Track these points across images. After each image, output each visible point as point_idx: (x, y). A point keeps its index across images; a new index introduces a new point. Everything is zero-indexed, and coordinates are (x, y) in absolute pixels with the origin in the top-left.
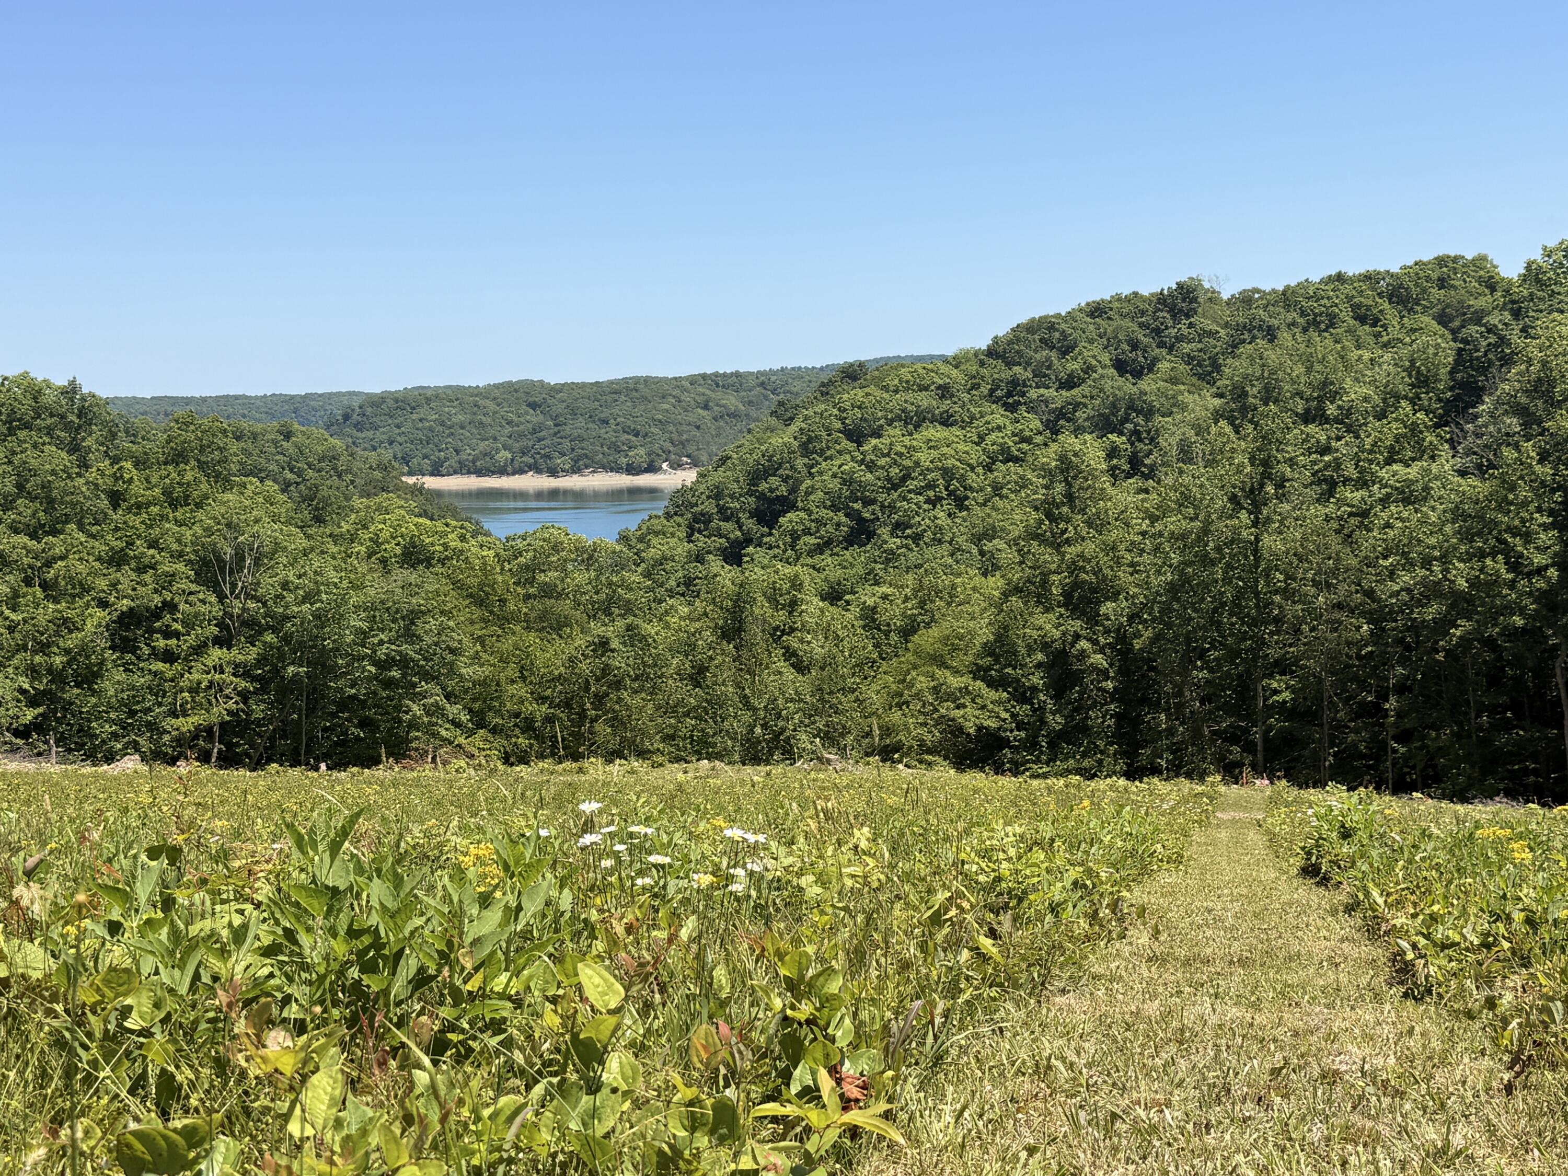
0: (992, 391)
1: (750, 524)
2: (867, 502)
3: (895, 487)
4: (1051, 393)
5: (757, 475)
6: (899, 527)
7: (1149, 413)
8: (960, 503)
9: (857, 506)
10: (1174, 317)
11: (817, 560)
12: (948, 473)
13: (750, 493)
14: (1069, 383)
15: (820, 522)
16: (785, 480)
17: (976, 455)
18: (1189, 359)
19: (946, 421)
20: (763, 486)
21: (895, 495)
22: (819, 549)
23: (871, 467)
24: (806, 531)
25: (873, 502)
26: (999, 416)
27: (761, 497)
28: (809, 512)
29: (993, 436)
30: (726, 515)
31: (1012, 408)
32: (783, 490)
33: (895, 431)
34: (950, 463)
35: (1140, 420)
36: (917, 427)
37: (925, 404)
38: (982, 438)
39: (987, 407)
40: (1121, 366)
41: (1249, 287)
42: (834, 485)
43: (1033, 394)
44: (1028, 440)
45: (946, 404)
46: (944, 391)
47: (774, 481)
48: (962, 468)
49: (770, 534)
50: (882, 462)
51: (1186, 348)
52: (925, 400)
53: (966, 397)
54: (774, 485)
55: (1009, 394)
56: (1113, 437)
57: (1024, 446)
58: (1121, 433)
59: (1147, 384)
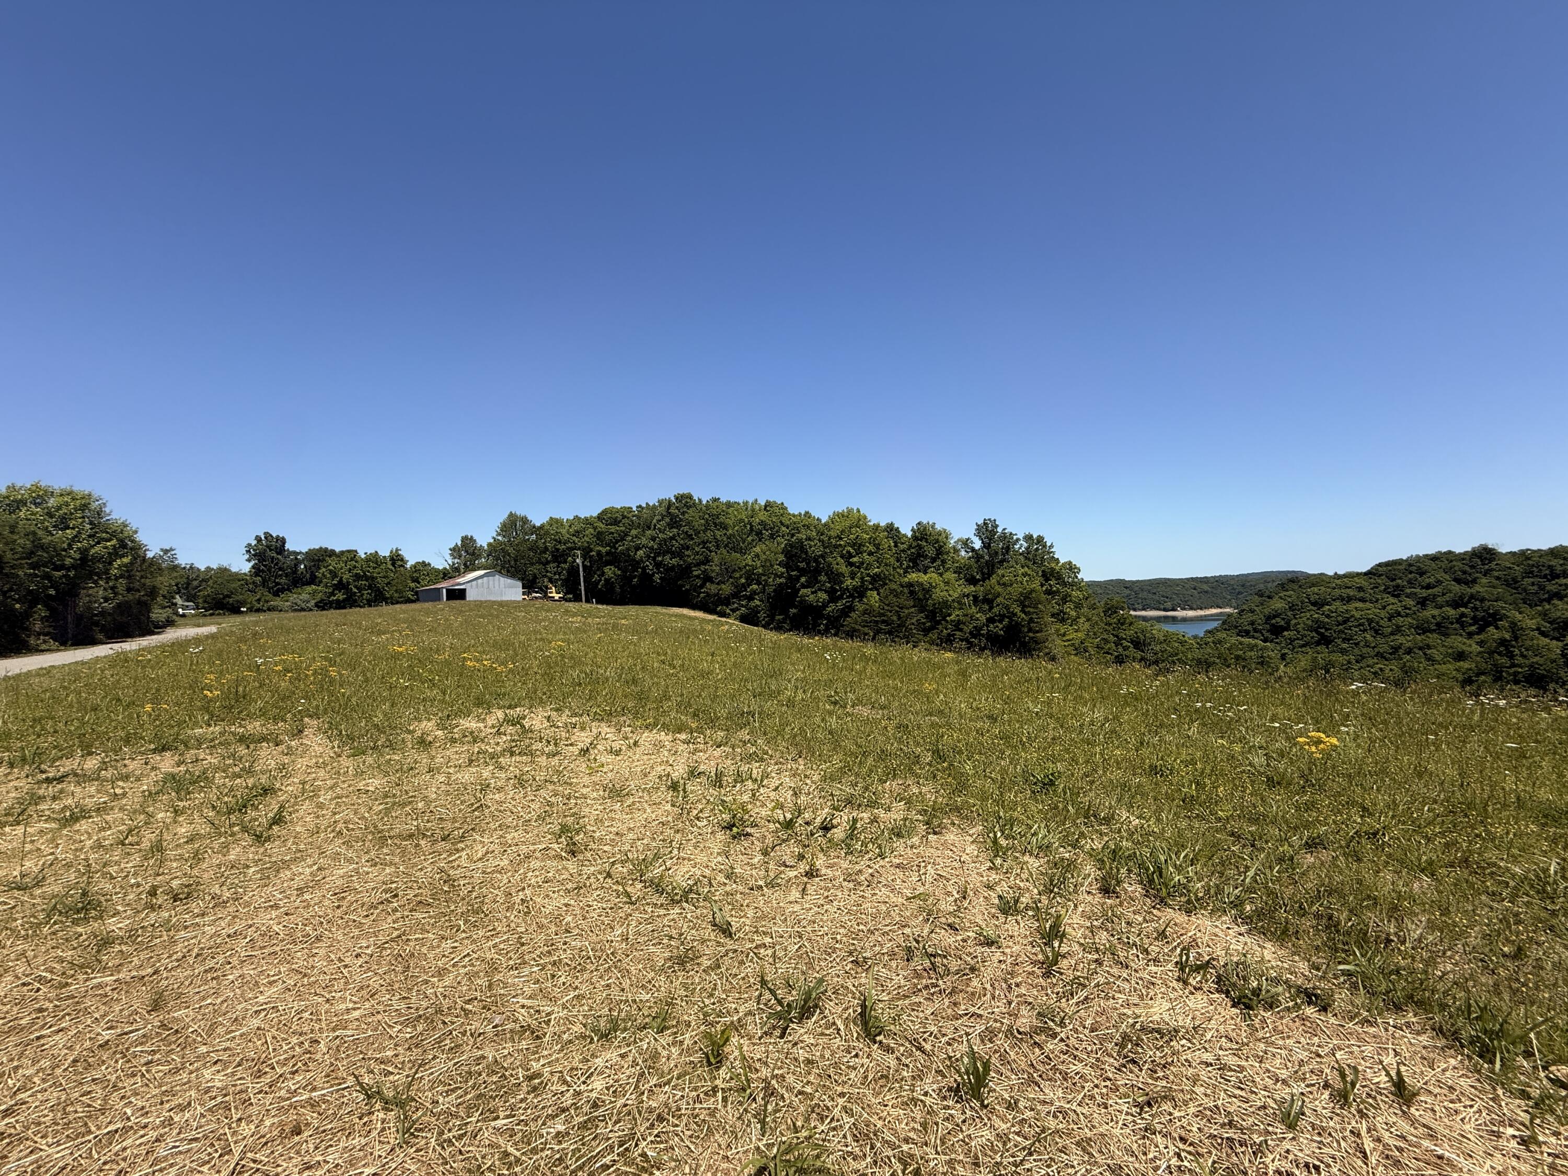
0: (1385, 590)
1: (1267, 634)
2: (1327, 630)
3: (1339, 624)
4: (1418, 590)
5: (1269, 618)
6: (1345, 640)
7: (1482, 600)
8: (1376, 632)
9: (1323, 631)
10: (1482, 561)
11: (1304, 649)
12: (1370, 621)
13: (1266, 623)
14: (1428, 587)
15: (1304, 636)
16: (1283, 619)
17: (1383, 614)
18: (1498, 578)
19: (1363, 600)
20: (1274, 621)
21: (1341, 627)
22: (1303, 646)
23: (1328, 616)
24: (1298, 639)
25: (1330, 629)
26: (1392, 600)
27: (1273, 625)
28: (1298, 632)
29: (1391, 607)
30: (1255, 630)
31: (1397, 596)
32: (1282, 623)
33: (1338, 603)
34: (1371, 616)
35: (1478, 603)
36: (1348, 602)
37: (1352, 594)
38: (1384, 608)
39: (1386, 596)
40: (1458, 581)
41: (1524, 548)
42: (1310, 622)
43: (1408, 591)
44: (1409, 609)
45: (1362, 594)
46: (1360, 589)
47: (1278, 620)
48: (1377, 619)
49: (1277, 638)
50: (1334, 614)
51: (1496, 574)
52: (1351, 592)
53: (1372, 591)
54: (1279, 621)
55: (1394, 591)
56: (1463, 609)
57: (1408, 611)
58: (1466, 608)
59: (1477, 588)
